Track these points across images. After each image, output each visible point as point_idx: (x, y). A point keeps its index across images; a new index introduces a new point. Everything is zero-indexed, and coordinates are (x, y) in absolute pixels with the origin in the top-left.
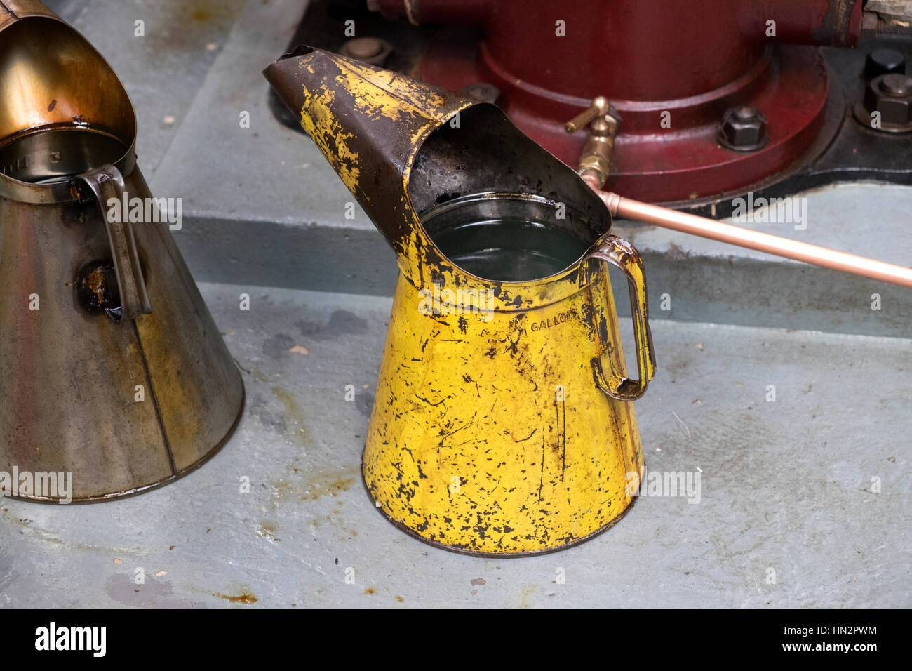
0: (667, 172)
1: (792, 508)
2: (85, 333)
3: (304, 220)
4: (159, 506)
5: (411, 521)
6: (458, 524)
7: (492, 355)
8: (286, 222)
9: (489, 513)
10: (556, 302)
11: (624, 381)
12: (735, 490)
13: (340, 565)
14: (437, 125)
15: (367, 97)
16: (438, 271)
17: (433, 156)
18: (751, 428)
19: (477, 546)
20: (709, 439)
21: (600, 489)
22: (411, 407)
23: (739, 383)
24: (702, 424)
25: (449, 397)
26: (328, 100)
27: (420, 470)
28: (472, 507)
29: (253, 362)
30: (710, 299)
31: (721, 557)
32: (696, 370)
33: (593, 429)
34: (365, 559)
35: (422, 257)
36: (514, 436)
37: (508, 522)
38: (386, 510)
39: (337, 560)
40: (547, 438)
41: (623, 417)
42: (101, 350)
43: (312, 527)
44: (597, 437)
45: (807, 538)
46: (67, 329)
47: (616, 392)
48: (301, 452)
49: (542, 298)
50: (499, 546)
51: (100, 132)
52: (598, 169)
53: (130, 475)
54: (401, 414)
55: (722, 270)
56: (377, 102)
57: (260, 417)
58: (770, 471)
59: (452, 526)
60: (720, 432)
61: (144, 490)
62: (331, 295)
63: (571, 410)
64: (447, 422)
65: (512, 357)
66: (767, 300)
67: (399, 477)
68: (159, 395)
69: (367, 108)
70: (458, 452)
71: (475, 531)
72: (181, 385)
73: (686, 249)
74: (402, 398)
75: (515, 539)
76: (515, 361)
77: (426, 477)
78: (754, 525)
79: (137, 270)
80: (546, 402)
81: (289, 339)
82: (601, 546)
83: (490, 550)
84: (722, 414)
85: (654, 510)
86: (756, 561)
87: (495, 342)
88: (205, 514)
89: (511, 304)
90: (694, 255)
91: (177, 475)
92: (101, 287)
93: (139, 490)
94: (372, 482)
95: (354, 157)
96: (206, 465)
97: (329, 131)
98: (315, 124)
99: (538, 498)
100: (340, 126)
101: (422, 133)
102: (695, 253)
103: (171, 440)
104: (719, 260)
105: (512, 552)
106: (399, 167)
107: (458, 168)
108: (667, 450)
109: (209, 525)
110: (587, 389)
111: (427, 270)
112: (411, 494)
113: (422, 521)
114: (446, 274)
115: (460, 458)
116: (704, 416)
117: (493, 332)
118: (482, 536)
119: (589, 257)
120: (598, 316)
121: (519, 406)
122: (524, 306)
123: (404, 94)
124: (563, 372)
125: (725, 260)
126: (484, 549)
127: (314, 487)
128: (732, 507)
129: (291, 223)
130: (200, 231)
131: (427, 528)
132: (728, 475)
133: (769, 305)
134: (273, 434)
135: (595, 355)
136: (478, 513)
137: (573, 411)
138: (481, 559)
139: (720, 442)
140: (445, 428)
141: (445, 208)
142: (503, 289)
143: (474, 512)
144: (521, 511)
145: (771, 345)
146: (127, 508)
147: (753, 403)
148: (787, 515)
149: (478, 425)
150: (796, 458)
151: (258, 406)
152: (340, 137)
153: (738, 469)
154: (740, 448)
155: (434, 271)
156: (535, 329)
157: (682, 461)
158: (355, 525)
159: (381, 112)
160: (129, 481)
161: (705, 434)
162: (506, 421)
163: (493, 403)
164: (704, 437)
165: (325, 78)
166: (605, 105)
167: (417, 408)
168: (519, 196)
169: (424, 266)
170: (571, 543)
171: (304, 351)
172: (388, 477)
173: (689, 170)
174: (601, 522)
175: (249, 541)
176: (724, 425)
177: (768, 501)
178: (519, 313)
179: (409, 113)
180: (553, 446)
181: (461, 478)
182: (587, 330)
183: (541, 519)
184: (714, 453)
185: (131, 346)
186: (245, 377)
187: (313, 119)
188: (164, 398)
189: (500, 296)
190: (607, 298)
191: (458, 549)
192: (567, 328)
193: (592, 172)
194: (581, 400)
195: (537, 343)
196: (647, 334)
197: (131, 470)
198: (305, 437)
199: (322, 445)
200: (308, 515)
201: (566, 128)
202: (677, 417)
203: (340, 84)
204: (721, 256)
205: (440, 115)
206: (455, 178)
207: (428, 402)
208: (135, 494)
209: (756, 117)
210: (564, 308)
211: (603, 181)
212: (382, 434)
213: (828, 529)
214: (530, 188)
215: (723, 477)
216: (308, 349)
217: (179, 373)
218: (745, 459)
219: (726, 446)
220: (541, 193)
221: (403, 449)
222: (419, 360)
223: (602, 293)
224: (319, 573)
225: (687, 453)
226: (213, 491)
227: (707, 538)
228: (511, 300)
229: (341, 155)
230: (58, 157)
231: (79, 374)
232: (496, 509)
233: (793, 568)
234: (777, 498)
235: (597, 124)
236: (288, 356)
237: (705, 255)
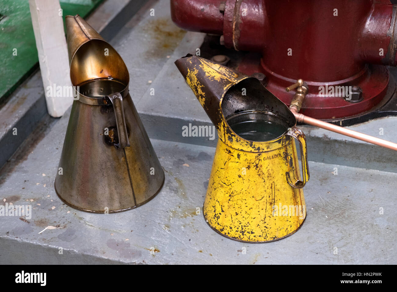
0: (324, 108)
1: (359, 233)
2: (106, 152)
3: (191, 119)
4: (129, 216)
5: (218, 228)
6: (234, 230)
7: (249, 168)
8: (185, 119)
9: (246, 226)
10: (273, 150)
11: (298, 181)
12: (339, 225)
13: (191, 241)
14: (234, 84)
15: (210, 73)
16: (231, 136)
17: (234, 96)
18: (348, 203)
19: (241, 238)
20: (332, 206)
21: (287, 221)
22: (220, 185)
23: (346, 187)
24: (330, 200)
25: (233, 183)
26: (196, 73)
27: (222, 209)
28: (240, 224)
29: (169, 168)
30: (338, 156)
31: (330, 249)
32: (330, 181)
33: (286, 198)
34: (200, 240)
35: (225, 131)
36: (256, 198)
37: (252, 230)
38: (210, 223)
39: (190, 239)
40: (268, 200)
41: (298, 194)
42: (112, 158)
43: (182, 227)
44: (287, 201)
45: (363, 244)
46: (100, 150)
47: (295, 185)
48: (182, 201)
49: (267, 148)
50: (249, 239)
51: (117, 82)
52: (297, 105)
53: (120, 205)
54: (216, 188)
55: (342, 145)
56: (213, 75)
57: (169, 188)
58: (353, 219)
59: (232, 230)
60: (336, 204)
61: (125, 210)
62: (200, 146)
63: (277, 190)
64: (232, 192)
65: (256, 169)
66: (359, 157)
67: (215, 211)
68: (132, 176)
69: (209, 76)
70: (236, 203)
71: (240, 232)
72: (140, 173)
73: (329, 137)
74: (217, 182)
75: (255, 236)
76: (257, 171)
77: (224, 212)
78: (344, 238)
79: (125, 131)
80: (268, 187)
81: (183, 161)
82: (287, 242)
83: (245, 240)
84: (338, 198)
85: (308, 230)
86: (344, 251)
87: (250, 163)
88: (145, 220)
89: (256, 150)
90: (332, 139)
91: (137, 206)
92: (113, 136)
93: (122, 210)
94: (206, 213)
95: (203, 94)
96: (147, 203)
97: (195, 84)
98: (191, 81)
99: (264, 222)
100: (199, 83)
101: (228, 86)
102: (332, 138)
103: (135, 193)
104: (341, 141)
105: (253, 241)
106: (219, 98)
107: (243, 101)
108: (316, 209)
109: (146, 224)
110: (283, 183)
111: (227, 136)
112: (218, 218)
113: (222, 228)
114: (233, 137)
115: (236, 205)
116: (331, 198)
117: (249, 160)
118: (243, 234)
119: (286, 134)
120: (289, 157)
121: (258, 187)
122: (261, 151)
123: (223, 72)
124: (275, 176)
125: (343, 141)
126: (243, 240)
127: (185, 213)
128: (337, 231)
129: (187, 119)
130: (154, 121)
131: (223, 230)
132: (337, 220)
133: (359, 159)
134: (173, 194)
135: (287, 171)
136: (242, 226)
137: (278, 191)
138: (242, 243)
139: (336, 208)
140: (231, 194)
141: (238, 115)
142: (253, 144)
143: (240, 225)
144: (257, 226)
145: (359, 174)
146: (118, 216)
147: (350, 194)
148: (357, 235)
149: (243, 194)
150: (363, 215)
151: (169, 184)
152: (199, 87)
153: (341, 218)
154: (343, 210)
155: (229, 136)
156: (265, 160)
157: (321, 213)
158: (198, 228)
159: (214, 78)
160: (119, 207)
161: (331, 204)
162: (253, 193)
163: (248, 186)
164: (330, 205)
165: (195, 65)
166: (302, 82)
167: (222, 186)
168: (265, 112)
169: (226, 134)
170: (276, 240)
171: (188, 166)
172: (211, 211)
173: (332, 108)
174: (287, 233)
175: (159, 231)
176: (338, 201)
177: (351, 230)
178: (259, 153)
179: (224, 79)
180: (270, 203)
181: (236, 213)
182: (285, 161)
183: (265, 230)
184: (333, 211)
185: (123, 158)
186: (165, 173)
187: (190, 80)
188: (134, 178)
189: (252, 147)
190: (293, 151)
191: (234, 239)
192: (277, 160)
193: (295, 106)
194: (281, 187)
195: (266, 165)
196: (306, 164)
197: (120, 203)
198: (184, 196)
199: (190, 199)
200: (182, 223)
201: (286, 89)
202: (321, 197)
203: (200, 68)
204: (342, 140)
205: (236, 80)
206: (242, 105)
207: (226, 184)
208: (121, 211)
209: (359, 90)
210: (276, 152)
211: (299, 110)
212: (210, 195)
213: (372, 241)
214: (269, 110)
215: (335, 220)
216: (189, 165)
217: (139, 169)
218: (344, 214)
219: (338, 209)
220: (273, 112)
221: (216, 201)
222: (223, 169)
223: (291, 148)
224: (183, 244)
225: (323, 211)
226: (149, 212)
227: (326, 241)
228: (256, 148)
229: (199, 93)
230: (103, 90)
231: (104, 167)
232: (248, 225)
233: (357, 255)
234: (354, 229)
235: (299, 89)
236: (182, 167)
237: (336, 139)
